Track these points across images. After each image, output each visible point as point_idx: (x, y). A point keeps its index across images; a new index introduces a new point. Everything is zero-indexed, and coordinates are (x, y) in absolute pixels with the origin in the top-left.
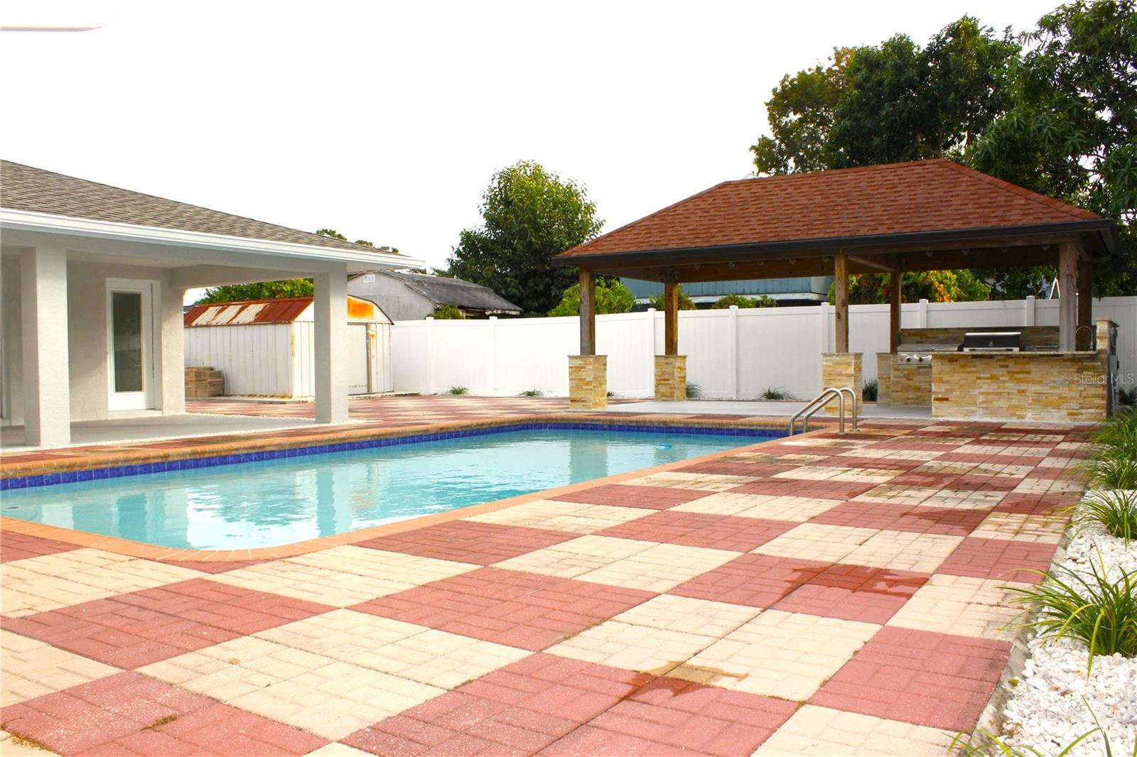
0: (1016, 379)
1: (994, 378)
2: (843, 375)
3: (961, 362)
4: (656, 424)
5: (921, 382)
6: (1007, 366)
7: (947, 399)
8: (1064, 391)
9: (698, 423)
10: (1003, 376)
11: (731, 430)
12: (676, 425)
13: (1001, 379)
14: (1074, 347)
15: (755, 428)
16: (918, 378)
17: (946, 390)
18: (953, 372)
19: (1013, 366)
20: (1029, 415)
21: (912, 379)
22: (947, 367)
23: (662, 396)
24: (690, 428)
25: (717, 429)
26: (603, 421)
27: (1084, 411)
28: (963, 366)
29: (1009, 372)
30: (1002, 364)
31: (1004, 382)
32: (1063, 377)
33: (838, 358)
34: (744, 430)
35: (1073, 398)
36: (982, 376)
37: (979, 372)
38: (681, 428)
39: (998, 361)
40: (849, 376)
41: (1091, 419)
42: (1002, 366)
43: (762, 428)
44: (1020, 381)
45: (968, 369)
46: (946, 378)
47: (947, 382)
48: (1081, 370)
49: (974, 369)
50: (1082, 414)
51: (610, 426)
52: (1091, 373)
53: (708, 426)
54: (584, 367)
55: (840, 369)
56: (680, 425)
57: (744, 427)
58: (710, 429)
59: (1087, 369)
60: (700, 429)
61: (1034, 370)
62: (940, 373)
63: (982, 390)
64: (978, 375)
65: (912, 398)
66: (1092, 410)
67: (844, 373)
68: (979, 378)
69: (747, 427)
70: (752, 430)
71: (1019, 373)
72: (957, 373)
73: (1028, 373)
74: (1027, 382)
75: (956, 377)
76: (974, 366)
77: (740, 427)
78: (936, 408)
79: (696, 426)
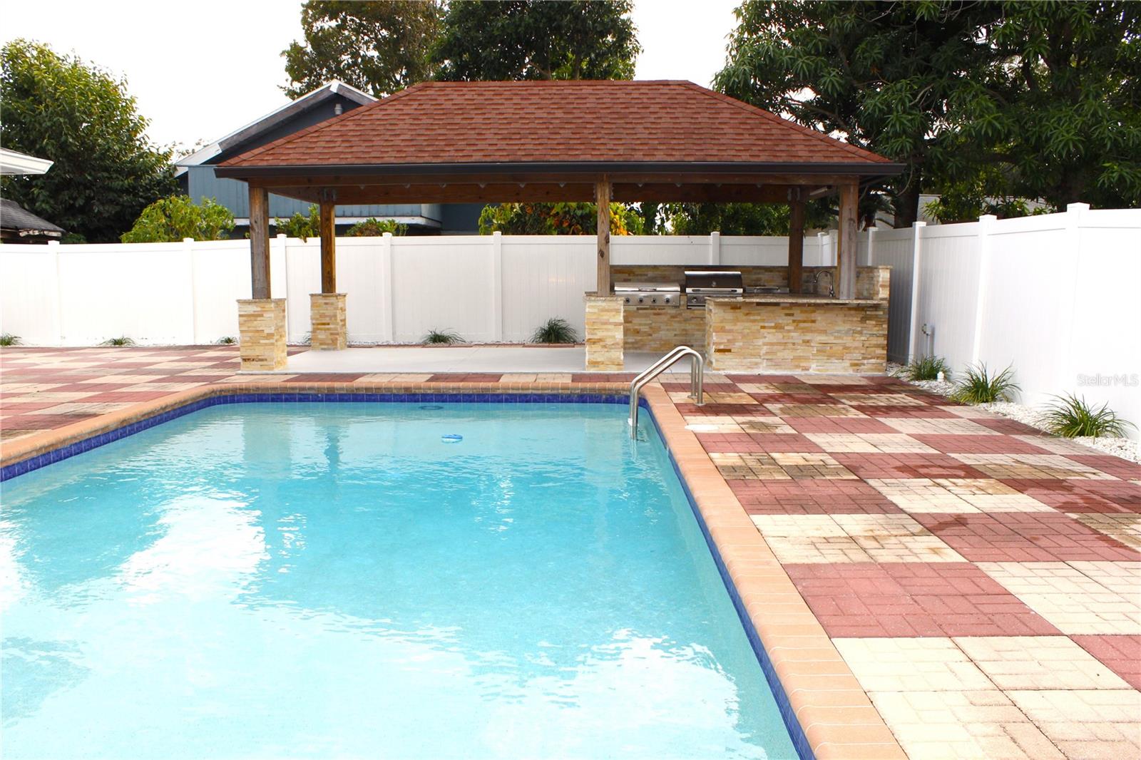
0: (802, 329)
1: (778, 327)
2: (610, 324)
3: (744, 310)
4: (395, 391)
5: (640, 325)
6: (792, 315)
7: (729, 351)
8: (848, 341)
9: (453, 389)
10: (788, 325)
11: (498, 395)
12: (422, 391)
13: (786, 328)
14: (853, 296)
15: (530, 392)
16: (636, 321)
17: (728, 340)
18: (736, 321)
19: (798, 315)
20: (814, 366)
21: (631, 322)
22: (729, 315)
23: (321, 344)
24: (442, 395)
25: (478, 395)
26: (319, 389)
27: (865, 361)
28: (747, 314)
29: (794, 321)
30: (788, 312)
31: (789, 331)
32: (847, 326)
33: (604, 304)
34: (516, 395)
35: (856, 348)
36: (766, 325)
37: (763, 321)
38: (428, 395)
39: (783, 308)
40: (616, 324)
41: (872, 370)
42: (787, 315)
43: (540, 392)
44: (805, 331)
45: (752, 318)
46: (728, 327)
47: (730, 331)
48: (864, 320)
49: (759, 318)
50: (864, 364)
51: (326, 395)
52: (874, 323)
53: (467, 392)
54: (262, 316)
55: (605, 317)
56: (429, 392)
57: (515, 392)
58: (470, 395)
59: (870, 318)
60: (455, 395)
61: (819, 318)
62: (722, 322)
63: (767, 340)
64: (762, 324)
65: (632, 343)
66: (873, 361)
67: (611, 320)
68: (763, 327)
69: (520, 392)
70: (526, 395)
71: (804, 322)
72: (743, 321)
73: (814, 321)
74: (812, 331)
75: (739, 327)
76: (759, 314)
77: (511, 392)
78: (717, 361)
79: (451, 392)
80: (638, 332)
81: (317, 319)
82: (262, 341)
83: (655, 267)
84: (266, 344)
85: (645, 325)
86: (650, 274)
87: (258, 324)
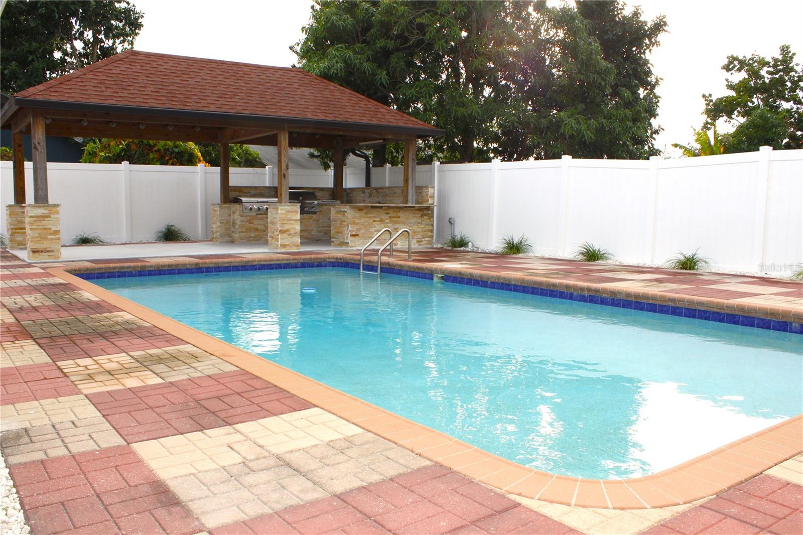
0: (394, 221)
1: (382, 221)
2: (293, 220)
3: (365, 211)
4: (188, 267)
6: (388, 213)
7: (358, 235)
8: (415, 228)
9: (228, 263)
10: (387, 219)
11: (254, 266)
12: (206, 266)
13: (386, 221)
14: (414, 202)
15: (273, 262)
17: (357, 229)
18: (361, 217)
19: (392, 214)
20: (399, 243)
21: (252, 223)
22: (358, 214)
24: (219, 267)
25: (242, 266)
26: (134, 267)
27: (423, 240)
28: (366, 213)
29: (390, 217)
30: (387, 212)
31: (387, 223)
32: (415, 220)
33: (289, 208)
34: (264, 265)
35: (419, 232)
36: (376, 219)
37: (375, 217)
38: (210, 268)
39: (385, 210)
40: (296, 220)
41: (427, 244)
42: (386, 213)
43: (279, 262)
44: (395, 223)
45: (369, 216)
46: (357, 221)
47: (358, 224)
48: (422, 216)
49: (372, 215)
50: (423, 241)
51: (139, 272)
52: (427, 217)
53: (236, 264)
54: (49, 217)
55: (290, 216)
56: (211, 266)
57: (265, 263)
58: (236, 267)
59: (425, 215)
60: (228, 267)
61: (402, 215)
62: (353, 218)
63: (376, 229)
64: (374, 219)
65: (254, 237)
66: (427, 239)
67: (293, 218)
68: (374, 221)
69: (268, 263)
70: (271, 265)
71: (394, 217)
72: (364, 218)
73: (399, 217)
74: (398, 223)
75: (363, 220)
76: (372, 213)
77: (262, 263)
78: (351, 241)
79: (225, 265)
80: (257, 230)
81: (14, 225)
82: (49, 237)
83: (256, 188)
84: (52, 239)
85: (261, 225)
86: (253, 192)
87: (46, 223)
